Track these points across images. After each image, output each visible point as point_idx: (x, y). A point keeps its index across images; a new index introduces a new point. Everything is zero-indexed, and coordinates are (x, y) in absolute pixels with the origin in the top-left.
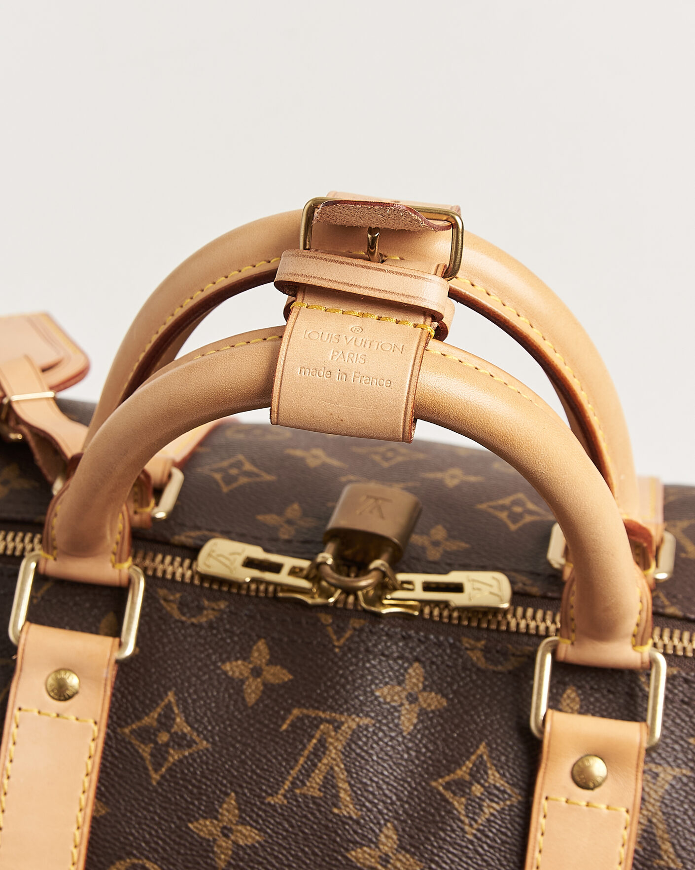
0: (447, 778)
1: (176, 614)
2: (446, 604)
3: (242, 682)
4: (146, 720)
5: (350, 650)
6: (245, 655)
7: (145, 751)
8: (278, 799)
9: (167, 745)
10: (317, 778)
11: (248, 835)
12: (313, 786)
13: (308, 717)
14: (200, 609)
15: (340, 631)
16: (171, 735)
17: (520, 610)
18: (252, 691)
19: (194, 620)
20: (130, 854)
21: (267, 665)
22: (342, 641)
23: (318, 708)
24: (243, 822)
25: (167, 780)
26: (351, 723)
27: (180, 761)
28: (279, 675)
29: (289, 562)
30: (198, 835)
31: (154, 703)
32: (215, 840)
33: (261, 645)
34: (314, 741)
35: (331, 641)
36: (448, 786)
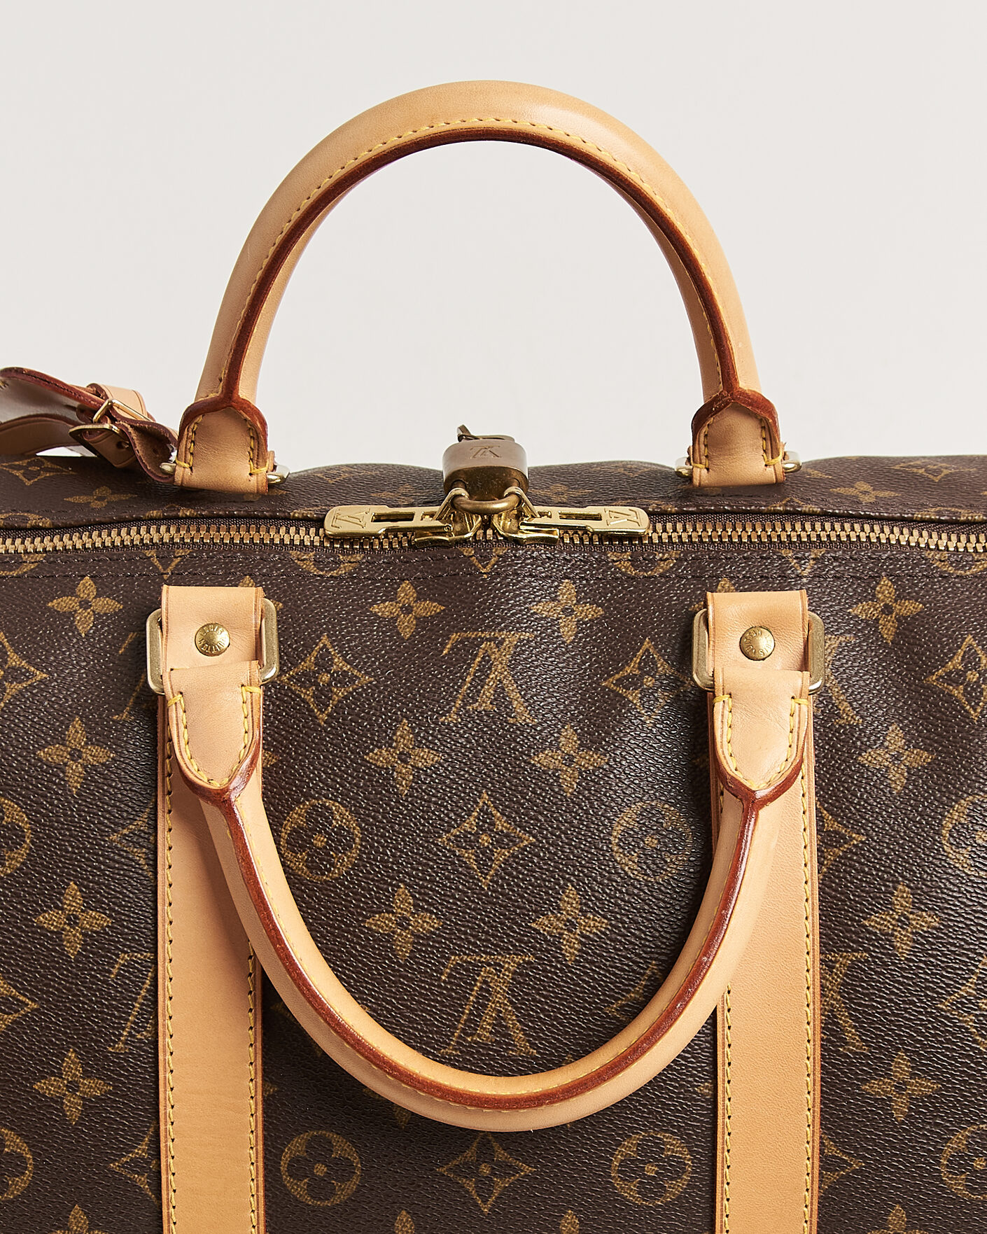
0: (617, 676)
1: (314, 570)
2: (584, 529)
3: (395, 619)
4: (303, 666)
5: (498, 574)
6: (391, 596)
7: (308, 694)
8: (453, 718)
9: (329, 684)
10: (488, 692)
11: (426, 758)
12: (485, 702)
13: (468, 639)
14: (338, 563)
15: (485, 559)
16: (332, 675)
17: (659, 526)
18: (406, 626)
19: (334, 573)
20: (307, 796)
21: (415, 602)
22: (488, 569)
23: (476, 630)
24: (419, 745)
25: (334, 718)
26: (511, 639)
27: (346, 698)
28: (430, 608)
29: (418, 511)
30: (375, 765)
31: (308, 648)
32: (393, 767)
33: (406, 585)
34: (478, 659)
35: (477, 569)
36: (619, 682)
